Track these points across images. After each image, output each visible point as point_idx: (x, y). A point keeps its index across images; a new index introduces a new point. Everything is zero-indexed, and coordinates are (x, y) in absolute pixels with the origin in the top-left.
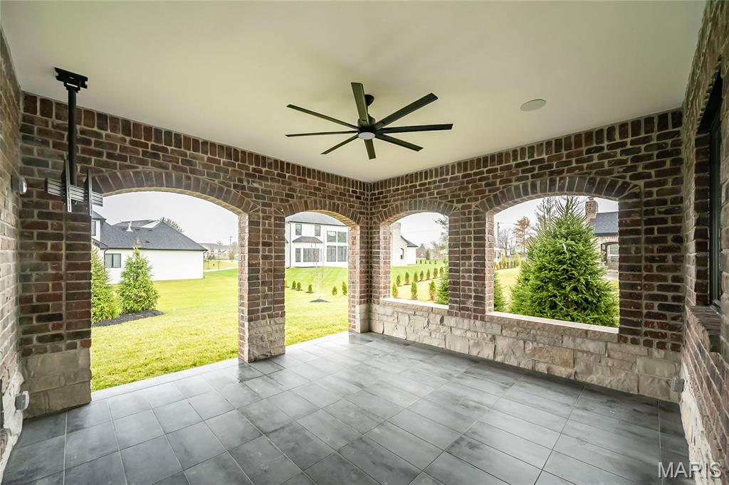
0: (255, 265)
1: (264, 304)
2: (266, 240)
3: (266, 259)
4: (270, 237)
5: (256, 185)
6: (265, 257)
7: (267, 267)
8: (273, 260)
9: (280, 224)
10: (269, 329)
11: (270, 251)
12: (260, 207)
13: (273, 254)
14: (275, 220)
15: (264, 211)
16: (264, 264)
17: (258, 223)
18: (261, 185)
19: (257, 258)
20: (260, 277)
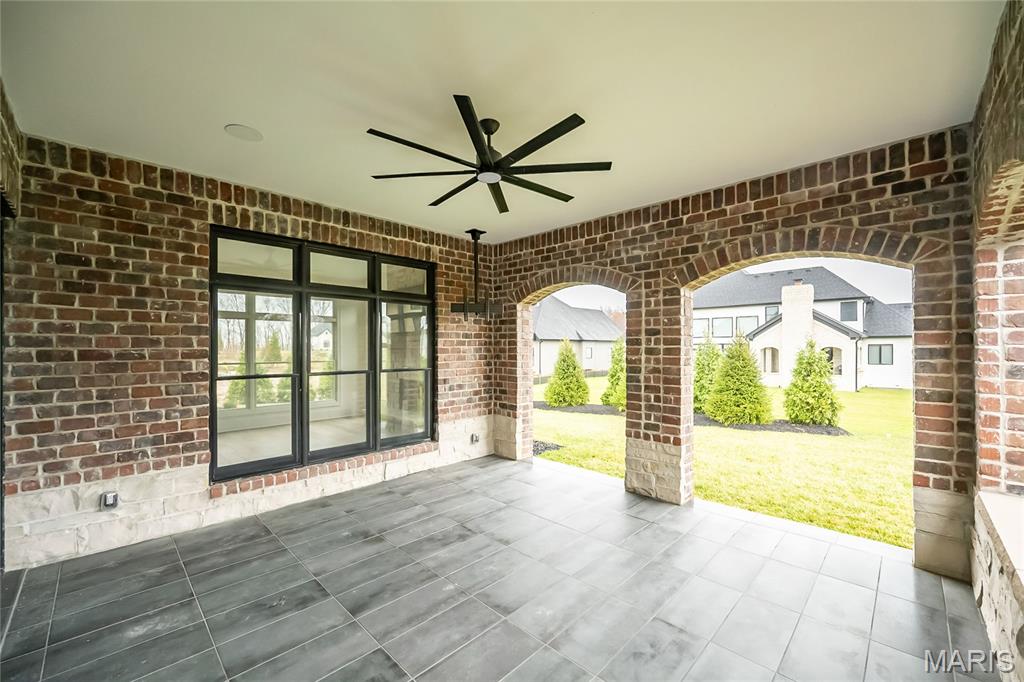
0: (634, 362)
1: (648, 417)
2: (652, 327)
3: (651, 354)
4: (657, 322)
5: (636, 252)
6: (649, 351)
7: (652, 365)
8: (661, 356)
9: (673, 300)
10: (655, 457)
11: (657, 342)
12: (642, 281)
13: (662, 347)
14: (665, 295)
15: (648, 286)
16: (648, 361)
17: (639, 305)
18: (643, 248)
19: (637, 352)
20: (642, 378)
